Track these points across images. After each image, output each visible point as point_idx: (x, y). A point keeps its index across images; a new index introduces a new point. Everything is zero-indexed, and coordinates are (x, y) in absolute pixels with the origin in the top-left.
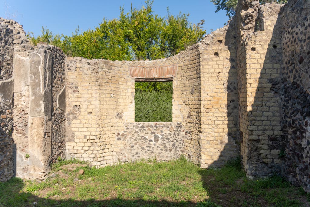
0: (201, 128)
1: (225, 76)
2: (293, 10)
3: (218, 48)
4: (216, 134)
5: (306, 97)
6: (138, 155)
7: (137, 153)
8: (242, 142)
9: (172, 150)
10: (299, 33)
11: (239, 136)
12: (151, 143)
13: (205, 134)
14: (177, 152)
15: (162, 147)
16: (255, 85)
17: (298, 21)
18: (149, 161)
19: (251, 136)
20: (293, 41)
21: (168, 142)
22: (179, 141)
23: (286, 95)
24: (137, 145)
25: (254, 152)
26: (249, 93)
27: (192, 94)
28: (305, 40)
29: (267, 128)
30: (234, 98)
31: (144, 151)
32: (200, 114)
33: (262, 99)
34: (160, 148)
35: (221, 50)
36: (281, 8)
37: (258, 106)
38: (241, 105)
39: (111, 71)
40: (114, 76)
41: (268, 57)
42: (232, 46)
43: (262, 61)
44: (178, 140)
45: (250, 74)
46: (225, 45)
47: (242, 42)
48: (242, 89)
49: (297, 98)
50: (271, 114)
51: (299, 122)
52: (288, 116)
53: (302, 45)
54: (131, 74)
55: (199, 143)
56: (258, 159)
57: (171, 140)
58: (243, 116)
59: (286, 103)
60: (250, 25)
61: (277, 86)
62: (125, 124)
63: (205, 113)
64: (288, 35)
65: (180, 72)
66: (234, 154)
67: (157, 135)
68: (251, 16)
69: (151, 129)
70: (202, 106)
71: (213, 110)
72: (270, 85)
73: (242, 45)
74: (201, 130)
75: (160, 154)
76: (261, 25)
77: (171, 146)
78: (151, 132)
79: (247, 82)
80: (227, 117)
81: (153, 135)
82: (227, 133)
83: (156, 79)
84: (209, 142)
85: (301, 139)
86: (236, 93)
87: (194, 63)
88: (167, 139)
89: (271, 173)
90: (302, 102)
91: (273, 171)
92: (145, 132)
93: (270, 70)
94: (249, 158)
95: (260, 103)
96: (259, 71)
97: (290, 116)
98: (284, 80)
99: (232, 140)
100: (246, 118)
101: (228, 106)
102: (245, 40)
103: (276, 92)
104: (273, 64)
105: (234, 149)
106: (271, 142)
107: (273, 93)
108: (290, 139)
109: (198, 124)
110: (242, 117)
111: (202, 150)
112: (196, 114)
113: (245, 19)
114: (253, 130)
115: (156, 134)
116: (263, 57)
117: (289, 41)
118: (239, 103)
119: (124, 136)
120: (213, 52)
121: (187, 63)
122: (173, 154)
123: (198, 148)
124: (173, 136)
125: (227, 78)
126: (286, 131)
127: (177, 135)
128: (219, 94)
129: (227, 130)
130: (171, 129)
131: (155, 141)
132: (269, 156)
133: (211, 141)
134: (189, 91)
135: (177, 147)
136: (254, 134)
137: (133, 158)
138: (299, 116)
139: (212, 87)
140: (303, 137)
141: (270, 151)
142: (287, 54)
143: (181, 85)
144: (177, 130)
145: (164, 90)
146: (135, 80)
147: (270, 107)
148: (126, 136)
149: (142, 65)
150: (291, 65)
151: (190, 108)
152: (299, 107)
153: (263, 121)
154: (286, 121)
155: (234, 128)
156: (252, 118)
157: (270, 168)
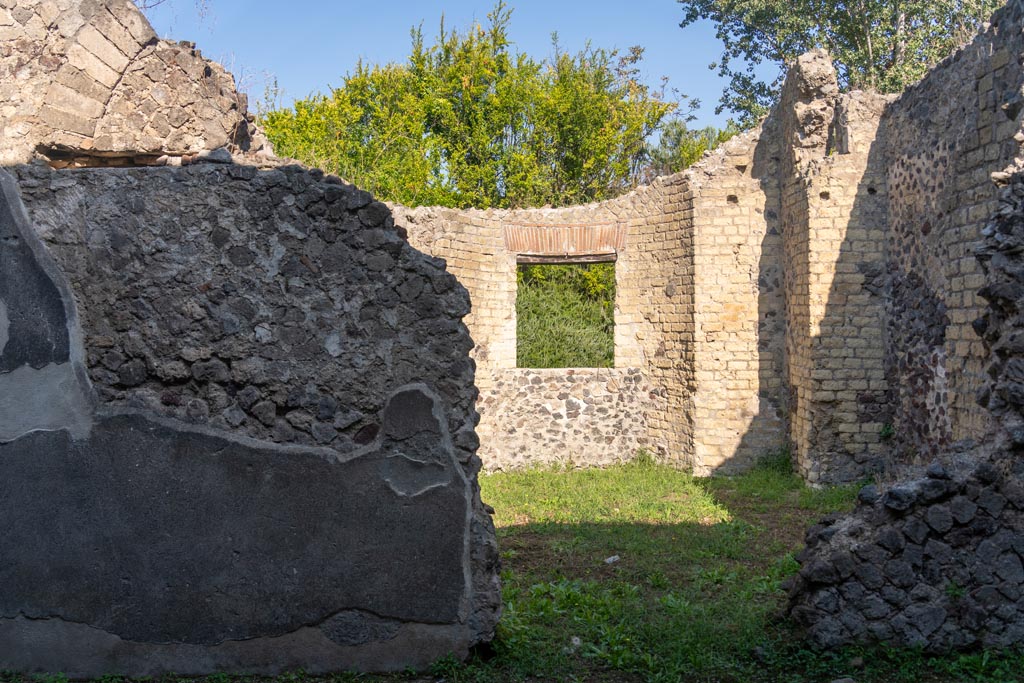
0: (694, 379)
1: (753, 252)
2: (912, 117)
3: (735, 184)
4: (732, 394)
5: (935, 306)
6: (526, 453)
7: (523, 449)
8: (795, 410)
9: (614, 438)
10: (923, 171)
11: (787, 398)
12: (558, 421)
13: (706, 394)
14: (628, 443)
15: (588, 431)
16: (828, 278)
17: (921, 144)
18: (556, 468)
19: (818, 393)
20: (911, 184)
21: (603, 419)
22: (634, 416)
23: (896, 300)
24: (523, 428)
25: (824, 428)
26: (814, 296)
27: (670, 297)
28: (934, 187)
29: (854, 373)
30: (775, 306)
31: (541, 442)
32: (693, 345)
33: (843, 309)
34: (582, 435)
35: (743, 189)
36: (887, 106)
37: (834, 325)
38: (793, 323)
39: (462, 237)
40: (468, 248)
41: (858, 213)
42: (770, 181)
43: (843, 223)
44: (631, 412)
45: (818, 253)
46: (754, 176)
47: (797, 175)
48: (798, 285)
49: (918, 307)
50: (863, 342)
51: (921, 359)
52: (900, 346)
53: (927, 197)
54: (507, 245)
55: (688, 416)
56: (834, 446)
57: (612, 412)
58: (799, 349)
59: (895, 319)
60: (816, 138)
61: (877, 280)
62: (493, 373)
63: (705, 344)
64: (901, 170)
65: (634, 241)
66: (774, 442)
67: (574, 400)
68: (821, 118)
69: (559, 385)
70: (698, 326)
71: (724, 335)
72: (861, 278)
73: (798, 182)
74: (696, 386)
75: (582, 448)
76: (841, 140)
77: (611, 429)
78: (557, 393)
79: (811, 270)
80: (757, 353)
81: (564, 401)
82: (757, 391)
83: (570, 257)
84: (713, 413)
85: (926, 394)
86: (780, 295)
87: (675, 220)
88: (601, 410)
89: (862, 475)
90: (928, 316)
91: (867, 470)
92: (543, 394)
93: (862, 244)
94: (814, 444)
95: (838, 318)
96: (837, 245)
97: (904, 346)
98: (892, 267)
99: (770, 408)
100: (807, 352)
101: (761, 325)
102: (807, 173)
103: (873, 294)
104: (869, 230)
105: (774, 429)
106: (863, 406)
107: (868, 294)
108: (903, 397)
109: (685, 370)
110: (796, 352)
111: (697, 433)
112: (679, 346)
113: (805, 124)
114: (823, 380)
115: (571, 398)
116: (847, 213)
117: (903, 184)
118: (787, 318)
119: (492, 405)
120: (724, 193)
121: (655, 219)
122: (617, 449)
123: (686, 428)
124: (618, 404)
125: (759, 259)
126: (895, 380)
127: (626, 401)
128: (739, 298)
129: (756, 384)
130: (611, 385)
131: (569, 415)
132: (857, 437)
133: (719, 410)
134: (660, 290)
135: (627, 430)
136: (824, 388)
137: (514, 462)
138: (921, 345)
139: (722, 281)
140: (928, 388)
141: (860, 427)
142: (897, 209)
143: (638, 273)
144: (628, 388)
145: (554, 281)
146: (518, 259)
147: (860, 328)
148: (496, 402)
149: (535, 220)
150: (907, 235)
151: (663, 331)
152: (922, 326)
153: (845, 358)
154: (896, 358)
155: (774, 379)
156: (822, 351)
157: (860, 463)
